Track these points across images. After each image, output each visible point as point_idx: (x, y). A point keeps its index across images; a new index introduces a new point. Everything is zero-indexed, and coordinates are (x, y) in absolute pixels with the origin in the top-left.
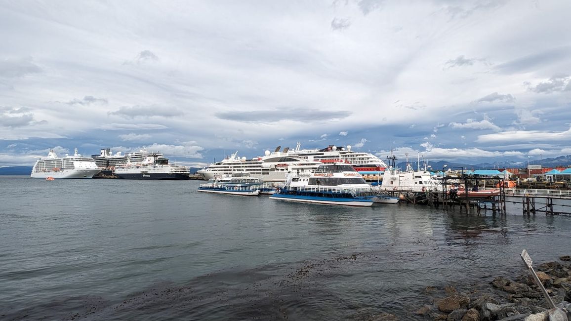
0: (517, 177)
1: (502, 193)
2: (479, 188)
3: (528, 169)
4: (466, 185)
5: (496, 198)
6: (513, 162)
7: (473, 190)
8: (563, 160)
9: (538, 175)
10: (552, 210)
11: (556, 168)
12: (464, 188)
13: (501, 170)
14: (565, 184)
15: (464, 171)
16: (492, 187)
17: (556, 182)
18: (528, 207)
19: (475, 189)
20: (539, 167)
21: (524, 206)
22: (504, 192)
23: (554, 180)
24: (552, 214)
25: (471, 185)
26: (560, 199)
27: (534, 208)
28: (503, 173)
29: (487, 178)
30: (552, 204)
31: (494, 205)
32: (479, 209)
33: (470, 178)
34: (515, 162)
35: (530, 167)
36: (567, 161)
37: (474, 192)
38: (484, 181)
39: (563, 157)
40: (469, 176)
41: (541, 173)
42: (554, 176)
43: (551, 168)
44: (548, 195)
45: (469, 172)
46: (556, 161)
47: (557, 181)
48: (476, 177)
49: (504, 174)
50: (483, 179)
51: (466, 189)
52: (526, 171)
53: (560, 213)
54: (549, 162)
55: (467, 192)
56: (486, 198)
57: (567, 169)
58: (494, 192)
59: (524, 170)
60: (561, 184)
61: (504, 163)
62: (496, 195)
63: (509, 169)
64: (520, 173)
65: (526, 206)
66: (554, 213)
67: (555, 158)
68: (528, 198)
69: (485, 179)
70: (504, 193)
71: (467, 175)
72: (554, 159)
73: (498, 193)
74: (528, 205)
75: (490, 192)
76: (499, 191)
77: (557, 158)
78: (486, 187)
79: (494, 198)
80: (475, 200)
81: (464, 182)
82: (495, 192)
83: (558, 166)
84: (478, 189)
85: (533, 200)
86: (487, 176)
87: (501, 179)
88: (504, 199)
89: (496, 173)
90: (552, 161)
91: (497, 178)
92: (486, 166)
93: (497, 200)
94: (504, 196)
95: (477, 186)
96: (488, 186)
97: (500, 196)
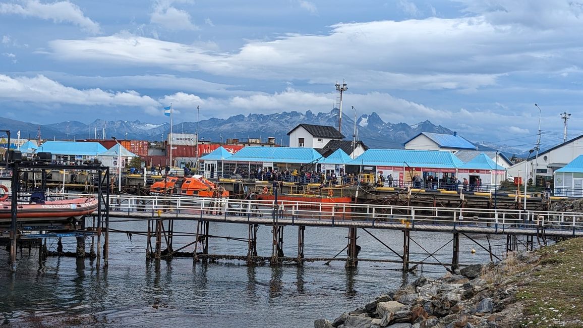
0: (143, 165)
1: (103, 207)
2: (48, 193)
3: (171, 143)
4: (16, 187)
5: (89, 222)
6: (139, 123)
7: (33, 199)
8: (241, 124)
9: (187, 160)
10: (206, 250)
11: (225, 145)
12: (10, 192)
13: (108, 144)
14: (238, 185)
15: (12, 141)
16: (82, 190)
17: (222, 179)
18: (158, 246)
19: (38, 198)
20: (191, 140)
21: (149, 241)
22: (107, 205)
23: (219, 174)
24: (205, 259)
25: (29, 184)
26: (225, 221)
27: (170, 246)
28: (111, 152)
29: (72, 164)
30: (208, 236)
31: (80, 241)
32: (45, 255)
33: (27, 163)
34: (144, 124)
35: (174, 140)
36: (247, 127)
37: (35, 206)
38: (64, 172)
39: (240, 118)
40: (25, 159)
41: (194, 156)
42: (220, 163)
43: (215, 145)
44: (202, 213)
45: (27, 148)
46: (226, 127)
47: (225, 177)
48: (43, 160)
49: (113, 153)
50: (62, 167)
51: (14, 198)
52: (164, 147)
53: (221, 257)
54: (214, 129)
55: (14, 205)
56: (64, 223)
57: (247, 147)
58: (83, 206)
59: (161, 146)
60: (231, 184)
61: (118, 125)
62: (86, 213)
63: (125, 142)
64: (151, 152)
65: (154, 240)
66: (210, 257)
67: (226, 118)
68: (160, 221)
69: (66, 167)
70: (108, 209)
71: (20, 154)
72: (224, 122)
73: (91, 208)
74: (159, 239)
75: (73, 207)
76: (96, 201)
77: (231, 120)
78: (68, 189)
79: (82, 222)
80: (35, 229)
81: (10, 174)
82: (88, 205)
83: (231, 140)
84: (45, 199)
85: (171, 226)
86: (73, 157)
87: (104, 168)
88: (107, 225)
89: (96, 150)
90: (220, 125)
91: (95, 165)
92: (74, 130)
93: (89, 229)
94: (108, 216)
95: (44, 188)
96: (75, 187)
97: (98, 215)
